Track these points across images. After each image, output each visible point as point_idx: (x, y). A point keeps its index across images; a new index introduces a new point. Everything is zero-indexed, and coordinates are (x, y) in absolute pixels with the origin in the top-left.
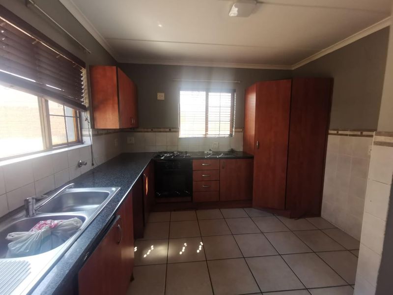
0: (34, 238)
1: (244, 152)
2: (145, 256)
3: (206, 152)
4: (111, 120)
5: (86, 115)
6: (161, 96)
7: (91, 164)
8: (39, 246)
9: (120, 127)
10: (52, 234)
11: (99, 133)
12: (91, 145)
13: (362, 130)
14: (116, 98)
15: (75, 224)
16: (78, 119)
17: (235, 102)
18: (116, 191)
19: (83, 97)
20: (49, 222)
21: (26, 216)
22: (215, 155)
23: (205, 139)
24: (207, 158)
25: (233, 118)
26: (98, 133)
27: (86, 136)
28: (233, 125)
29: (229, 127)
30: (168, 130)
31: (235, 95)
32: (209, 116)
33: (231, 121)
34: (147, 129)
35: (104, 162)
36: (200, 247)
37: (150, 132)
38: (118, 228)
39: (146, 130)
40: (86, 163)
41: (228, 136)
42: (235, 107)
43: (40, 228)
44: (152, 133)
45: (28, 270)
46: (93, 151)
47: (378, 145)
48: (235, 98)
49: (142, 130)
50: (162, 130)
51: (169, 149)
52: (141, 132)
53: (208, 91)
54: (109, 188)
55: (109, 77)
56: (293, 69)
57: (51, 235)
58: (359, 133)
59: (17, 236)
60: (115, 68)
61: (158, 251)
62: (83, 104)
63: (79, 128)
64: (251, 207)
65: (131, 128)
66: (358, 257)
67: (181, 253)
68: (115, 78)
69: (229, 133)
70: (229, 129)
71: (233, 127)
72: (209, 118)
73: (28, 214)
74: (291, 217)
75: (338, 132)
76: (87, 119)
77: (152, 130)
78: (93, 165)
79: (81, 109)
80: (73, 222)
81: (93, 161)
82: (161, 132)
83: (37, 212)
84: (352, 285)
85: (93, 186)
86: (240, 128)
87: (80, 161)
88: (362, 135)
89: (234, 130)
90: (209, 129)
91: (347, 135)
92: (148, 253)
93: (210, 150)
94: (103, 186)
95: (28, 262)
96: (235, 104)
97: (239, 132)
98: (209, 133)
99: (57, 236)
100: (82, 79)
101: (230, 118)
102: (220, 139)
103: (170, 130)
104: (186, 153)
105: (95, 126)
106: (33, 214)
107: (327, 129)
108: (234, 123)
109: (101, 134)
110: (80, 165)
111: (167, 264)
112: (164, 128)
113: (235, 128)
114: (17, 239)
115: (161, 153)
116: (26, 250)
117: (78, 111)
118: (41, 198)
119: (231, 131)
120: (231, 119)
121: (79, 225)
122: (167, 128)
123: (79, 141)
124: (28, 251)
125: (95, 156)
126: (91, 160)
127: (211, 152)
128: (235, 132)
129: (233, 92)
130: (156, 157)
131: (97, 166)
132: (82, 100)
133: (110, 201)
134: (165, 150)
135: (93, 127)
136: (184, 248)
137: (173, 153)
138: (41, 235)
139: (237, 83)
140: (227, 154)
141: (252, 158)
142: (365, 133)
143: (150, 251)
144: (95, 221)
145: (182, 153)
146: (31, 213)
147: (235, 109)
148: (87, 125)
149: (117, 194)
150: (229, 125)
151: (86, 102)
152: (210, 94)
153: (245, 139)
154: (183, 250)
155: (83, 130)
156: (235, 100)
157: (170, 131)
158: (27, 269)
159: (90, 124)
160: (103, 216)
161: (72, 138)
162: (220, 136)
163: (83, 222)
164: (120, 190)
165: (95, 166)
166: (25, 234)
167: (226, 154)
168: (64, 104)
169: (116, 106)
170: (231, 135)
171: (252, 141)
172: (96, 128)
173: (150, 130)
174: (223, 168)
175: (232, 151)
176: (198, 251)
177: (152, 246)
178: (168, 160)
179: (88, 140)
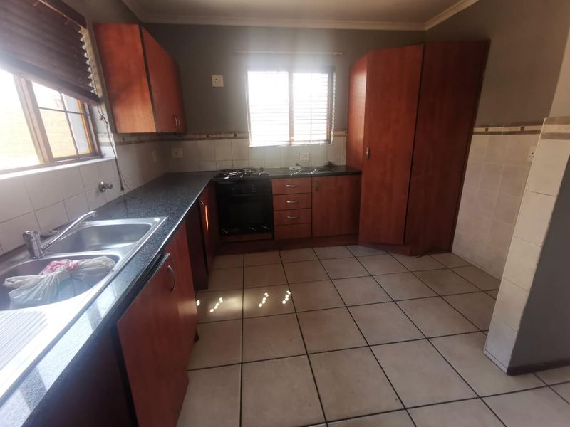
0: (46, 283)
1: (347, 166)
2: (212, 311)
3: (291, 168)
4: (142, 120)
5: (100, 111)
6: (217, 81)
7: (120, 187)
8: (56, 292)
9: (157, 128)
10: (72, 277)
11: (126, 140)
12: (116, 160)
13: (523, 124)
14: (145, 81)
15: (104, 264)
16: (89, 117)
17: (334, 89)
18: (160, 222)
19: (90, 80)
20: (64, 262)
21: (31, 258)
22: (306, 171)
23: (290, 148)
24: (294, 177)
25: (331, 114)
26: (124, 140)
27: (105, 144)
28: (331, 125)
29: (325, 129)
30: (232, 135)
31: (335, 77)
32: (294, 110)
33: (328, 119)
34: (200, 134)
35: (139, 185)
36: (287, 297)
37: (205, 139)
38: (169, 269)
39: (198, 136)
40: (111, 186)
41: (324, 142)
42: (334, 96)
43: (52, 270)
44: (209, 141)
45: (44, 321)
46: (120, 168)
47: (547, 138)
48: (335, 81)
49: (193, 137)
50: (223, 136)
51: (236, 165)
52: (192, 139)
53: (291, 70)
54: (151, 218)
55: (128, 45)
56: (427, 28)
57: (70, 279)
58: (519, 129)
59: (18, 281)
60: (136, 27)
61: (229, 304)
62: (92, 91)
63: (92, 133)
64: (356, 244)
65: (175, 134)
66: (496, 299)
67: (260, 305)
68: (140, 47)
69: (325, 137)
70: (326, 132)
71: (331, 128)
72: (295, 114)
73: (32, 255)
74: (411, 255)
75: (487, 130)
76: (102, 118)
77: (208, 136)
78: (122, 189)
79: (91, 101)
80: (100, 261)
81: (121, 184)
82: (221, 138)
83: (46, 252)
84: (485, 331)
85: (127, 216)
86: (342, 130)
87: (102, 183)
88: (522, 132)
89: (332, 133)
90: (295, 133)
91: (500, 133)
92: (216, 307)
93: (297, 165)
94: (141, 217)
95: (41, 313)
96: (334, 92)
97: (340, 136)
98: (295, 138)
99: (80, 280)
100: (84, 47)
101: (326, 114)
102: (311, 147)
103: (235, 135)
104: (262, 169)
105: (118, 129)
106: (41, 254)
107: (472, 125)
108: (333, 122)
109: (129, 143)
110: (102, 189)
111: (242, 319)
112: (227, 133)
113: (335, 130)
114: (20, 284)
115: (224, 171)
116: (38, 298)
117: (86, 105)
118: (50, 234)
119: (329, 135)
120: (328, 116)
121: (110, 265)
122: (231, 133)
123: (96, 152)
124: (39, 299)
125: (124, 176)
126: (119, 182)
127: (299, 168)
128: (335, 136)
129: (331, 71)
130: (217, 177)
131: (129, 191)
132: (90, 85)
133: (154, 234)
134: (230, 167)
135: (114, 130)
136: (264, 299)
137: (242, 170)
138: (56, 279)
139: (337, 55)
140: (323, 170)
141: (359, 173)
142: (527, 128)
143: (217, 304)
144: (134, 260)
145: (255, 170)
146: (37, 254)
147: (334, 100)
148: (104, 127)
149: (163, 226)
150: (326, 125)
151: (97, 89)
152: (294, 75)
153: (349, 146)
154: (264, 302)
155: (99, 135)
156: (334, 85)
157: (235, 137)
158: (42, 321)
159: (108, 125)
160: (145, 254)
161: (84, 149)
162: (312, 143)
163: (116, 262)
164: (167, 220)
165: (126, 191)
166: (32, 278)
167: (320, 169)
168: (60, 90)
169: (147, 95)
170: (328, 141)
171: (360, 150)
172: (119, 132)
173: (205, 136)
174: (317, 190)
175: (330, 166)
176: (284, 302)
177: (221, 299)
178: (235, 180)
179: (109, 152)
